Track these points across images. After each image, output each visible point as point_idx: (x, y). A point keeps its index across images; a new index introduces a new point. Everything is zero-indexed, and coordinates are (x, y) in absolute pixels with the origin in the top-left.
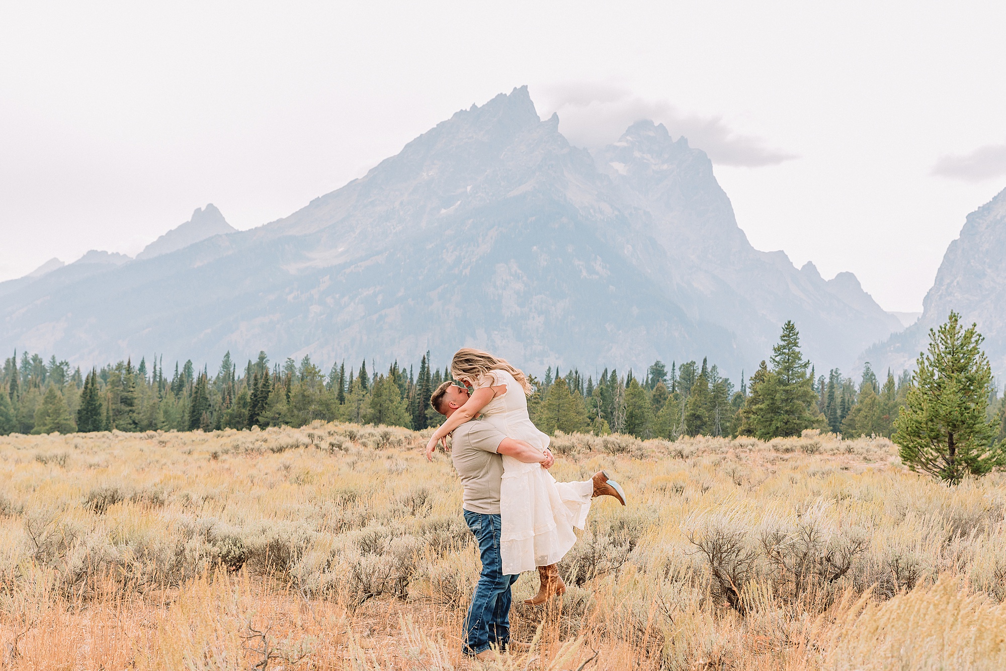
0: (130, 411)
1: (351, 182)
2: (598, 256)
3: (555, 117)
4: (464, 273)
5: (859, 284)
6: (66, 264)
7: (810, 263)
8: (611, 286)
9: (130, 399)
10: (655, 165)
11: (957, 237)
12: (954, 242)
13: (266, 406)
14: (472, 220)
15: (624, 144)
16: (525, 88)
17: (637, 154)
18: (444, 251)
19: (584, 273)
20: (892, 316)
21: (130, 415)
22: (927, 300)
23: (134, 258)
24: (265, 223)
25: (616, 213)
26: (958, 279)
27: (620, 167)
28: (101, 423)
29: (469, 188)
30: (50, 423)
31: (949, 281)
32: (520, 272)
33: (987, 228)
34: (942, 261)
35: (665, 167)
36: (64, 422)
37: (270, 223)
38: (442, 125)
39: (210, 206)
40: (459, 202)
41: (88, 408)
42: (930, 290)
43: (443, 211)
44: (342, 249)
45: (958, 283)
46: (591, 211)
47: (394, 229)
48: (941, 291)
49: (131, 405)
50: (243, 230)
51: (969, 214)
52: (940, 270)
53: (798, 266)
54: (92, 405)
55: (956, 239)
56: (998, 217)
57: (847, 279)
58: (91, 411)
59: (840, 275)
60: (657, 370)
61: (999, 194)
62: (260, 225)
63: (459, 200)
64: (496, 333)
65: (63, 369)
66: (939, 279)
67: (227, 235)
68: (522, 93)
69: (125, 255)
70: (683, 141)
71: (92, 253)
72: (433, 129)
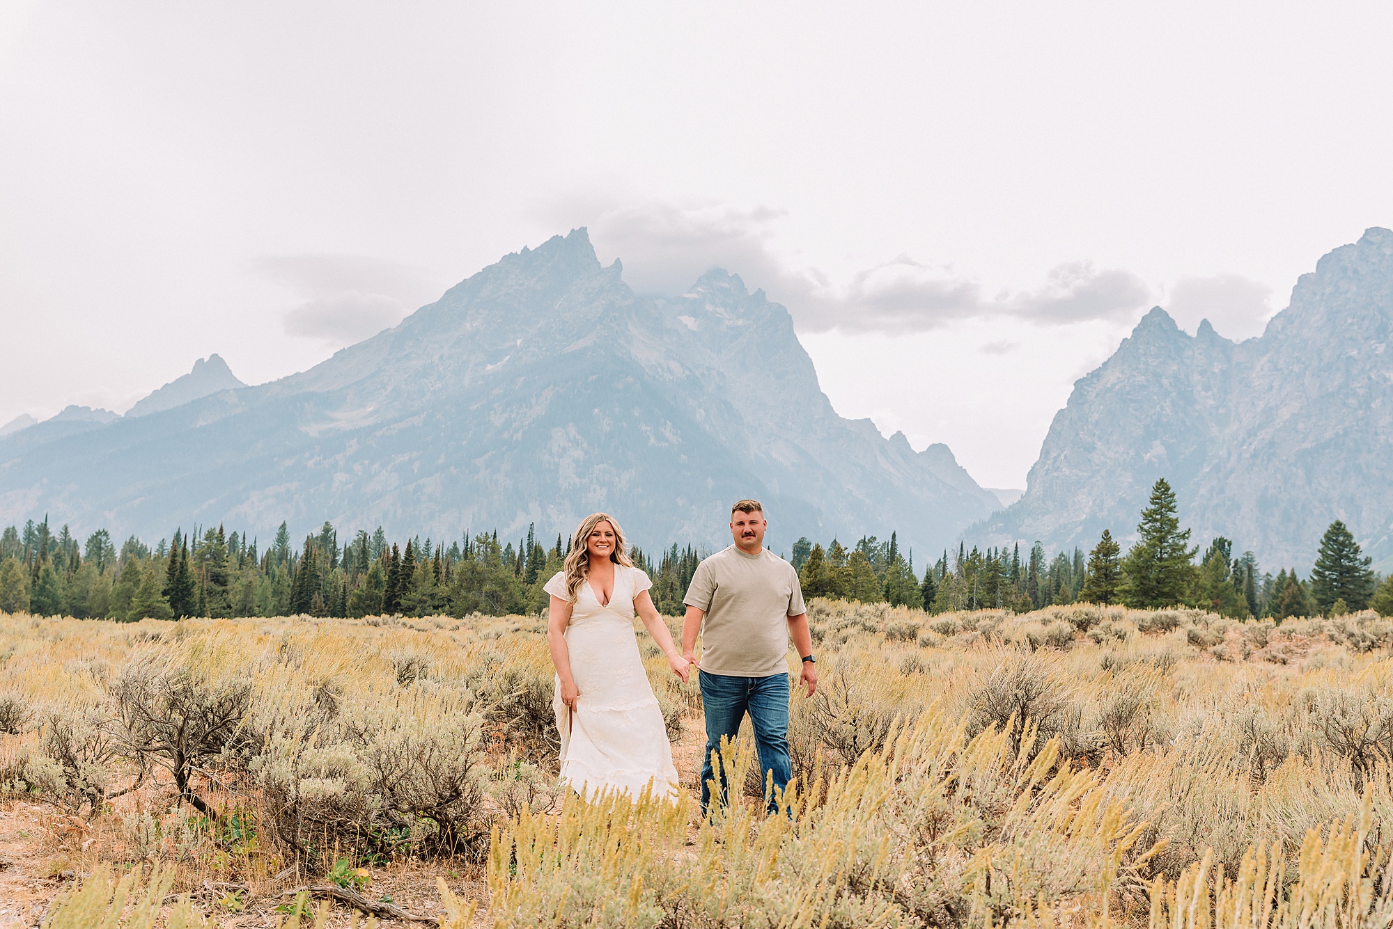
0: (224, 591)
1: (383, 332)
2: (668, 422)
3: (618, 264)
4: (515, 438)
5: (953, 457)
6: (39, 421)
7: (899, 433)
8: (682, 455)
9: (223, 577)
10: (729, 320)
11: (1065, 406)
12: (1061, 411)
13: (410, 586)
14: (523, 378)
15: (694, 296)
16: (583, 230)
17: (709, 307)
18: (492, 412)
19: (652, 440)
20: (989, 493)
21: (224, 596)
22: (1031, 474)
23: (123, 416)
24: (281, 378)
25: (687, 372)
26: (1065, 452)
27: (689, 322)
28: (193, 606)
29: (519, 342)
30: (138, 606)
31: (1055, 455)
32: (580, 437)
33: (1096, 397)
34: (1047, 433)
35: (740, 322)
36: (158, 605)
37: (287, 378)
38: (489, 269)
39: (215, 357)
40: (508, 358)
41: (178, 587)
42: (1035, 464)
43: (489, 367)
44: (371, 409)
45: (1065, 457)
46: (659, 370)
47: (432, 386)
48: (1047, 466)
49: (224, 584)
50: (255, 385)
51: (1077, 382)
52: (1045, 443)
53: (887, 436)
54: (184, 583)
55: (1063, 408)
56: (1109, 385)
57: (940, 451)
58: (182, 591)
59: (933, 446)
60: (801, 548)
61: (1109, 359)
62: (274, 380)
63: (507, 355)
64: (552, 507)
65: (100, 540)
66: (1045, 452)
67: (235, 389)
68: (580, 235)
69: (111, 412)
70: (760, 294)
71: (72, 409)
72: (479, 274)
